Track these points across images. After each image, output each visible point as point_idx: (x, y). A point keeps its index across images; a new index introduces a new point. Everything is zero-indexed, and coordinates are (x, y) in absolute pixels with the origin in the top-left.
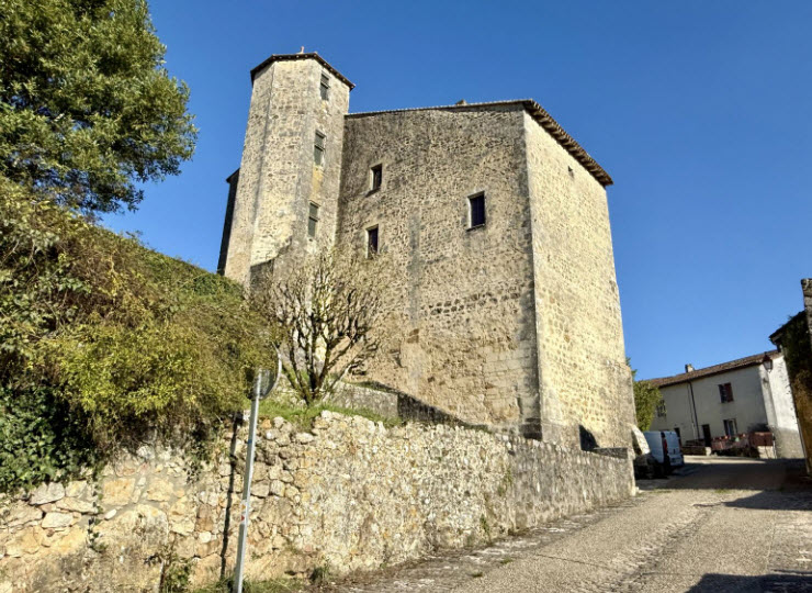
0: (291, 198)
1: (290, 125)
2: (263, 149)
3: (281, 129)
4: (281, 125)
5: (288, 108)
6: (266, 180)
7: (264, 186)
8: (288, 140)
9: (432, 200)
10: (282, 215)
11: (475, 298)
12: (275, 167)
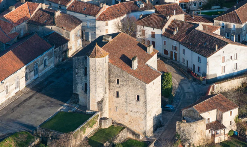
0: (102, 88)
1: (100, 73)
2: (96, 78)
3: (99, 74)
4: (99, 73)
5: (100, 69)
6: (97, 85)
7: (97, 87)
8: (100, 77)
9: (130, 92)
10: (101, 92)
11: (137, 112)
12: (99, 82)
